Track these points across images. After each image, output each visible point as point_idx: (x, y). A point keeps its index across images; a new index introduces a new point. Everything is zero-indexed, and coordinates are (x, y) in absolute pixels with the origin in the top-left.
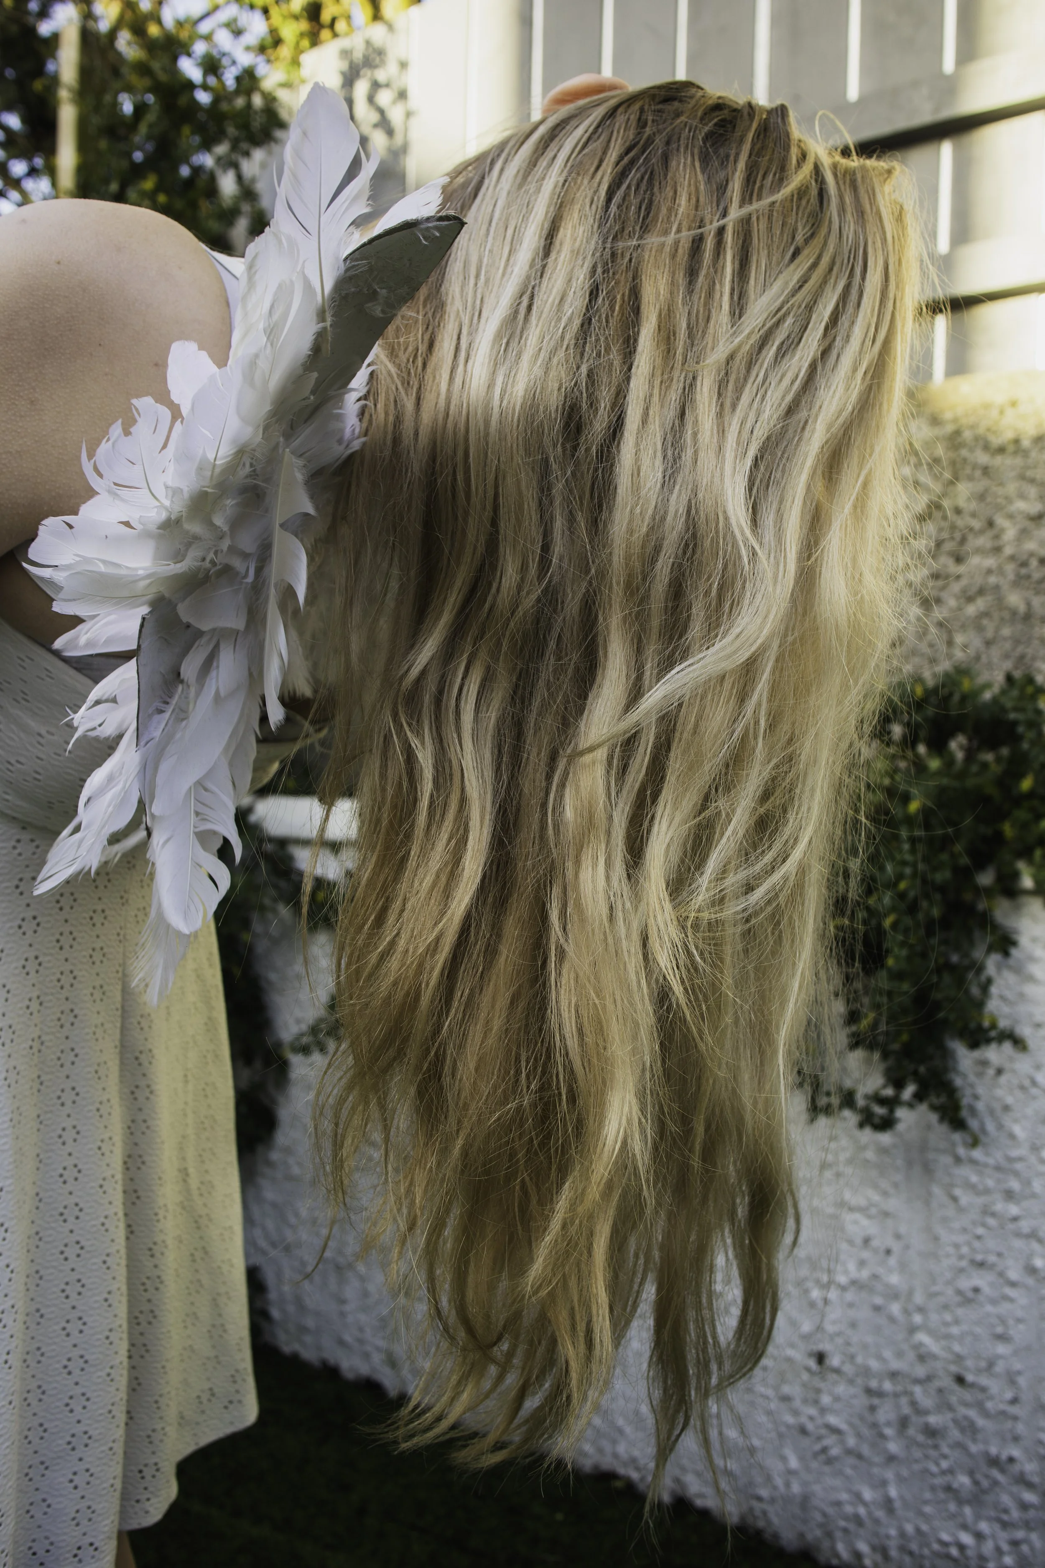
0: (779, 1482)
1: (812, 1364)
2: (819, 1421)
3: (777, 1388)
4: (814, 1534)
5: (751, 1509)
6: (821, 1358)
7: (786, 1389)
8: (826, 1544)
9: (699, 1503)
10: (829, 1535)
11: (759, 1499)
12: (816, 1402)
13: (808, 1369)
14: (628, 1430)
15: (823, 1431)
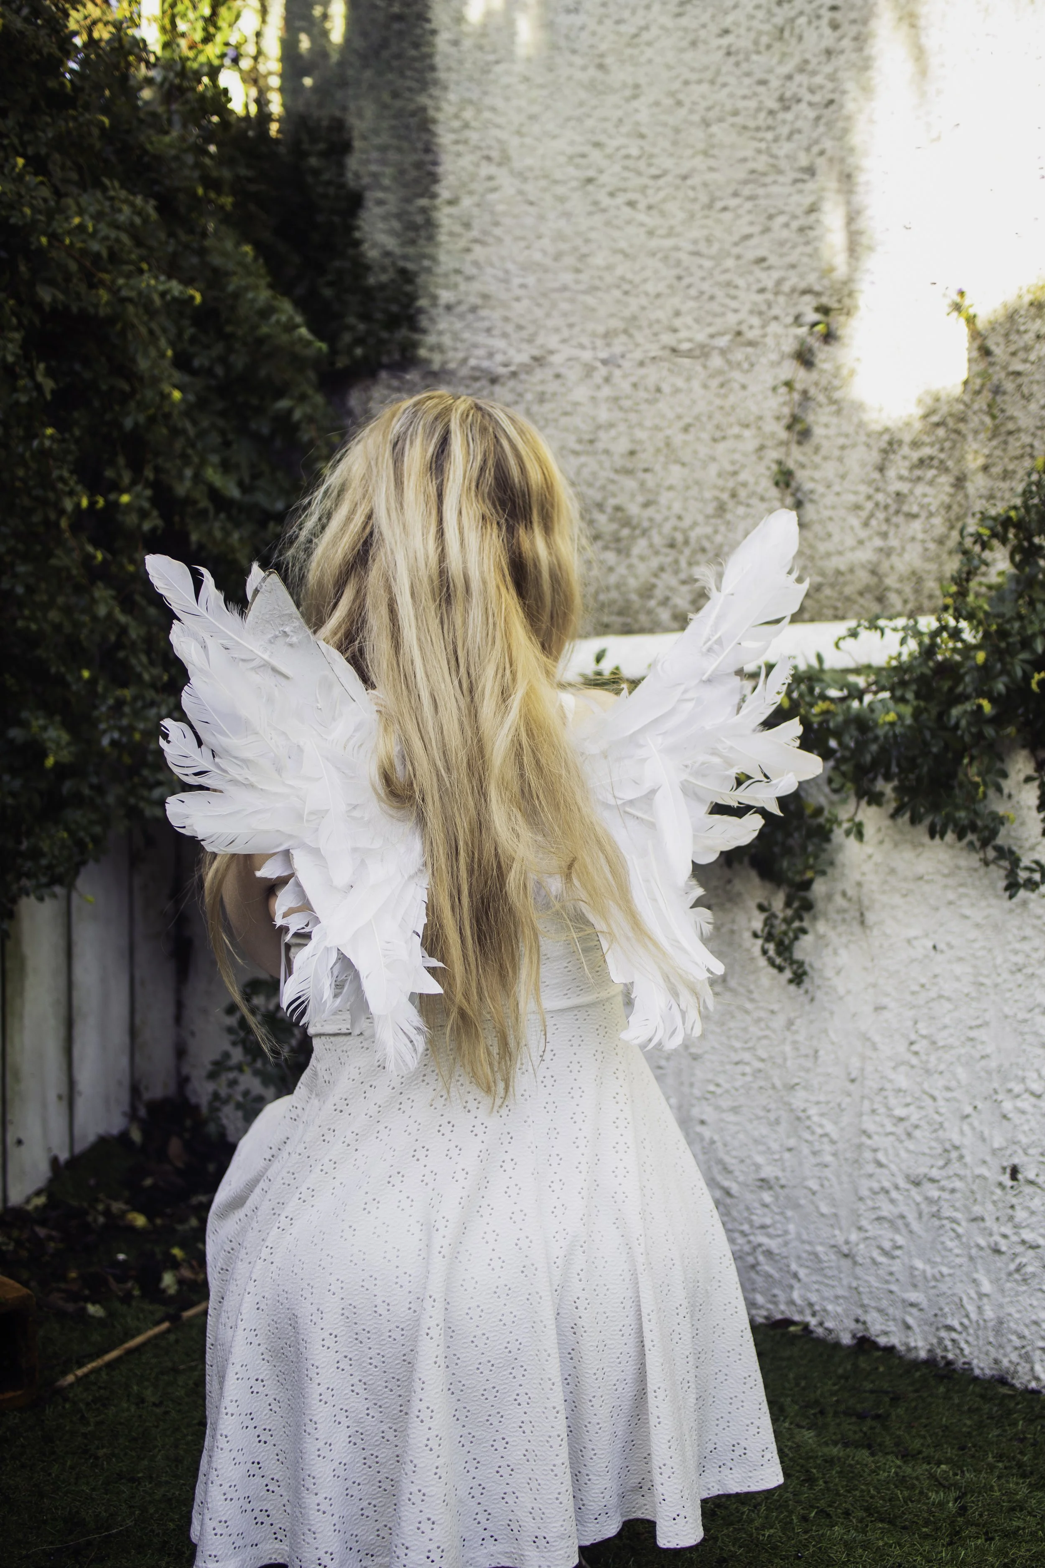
0: (971, 1308)
1: (1006, 1180)
2: (1014, 1238)
3: (967, 1208)
4: (1009, 1359)
5: (941, 1340)
6: (1014, 1172)
7: (977, 1210)
8: (1023, 1369)
9: (882, 1341)
10: (1027, 1358)
11: (950, 1328)
12: (1011, 1218)
13: (1001, 1185)
14: (802, 1273)
15: (1020, 1249)
